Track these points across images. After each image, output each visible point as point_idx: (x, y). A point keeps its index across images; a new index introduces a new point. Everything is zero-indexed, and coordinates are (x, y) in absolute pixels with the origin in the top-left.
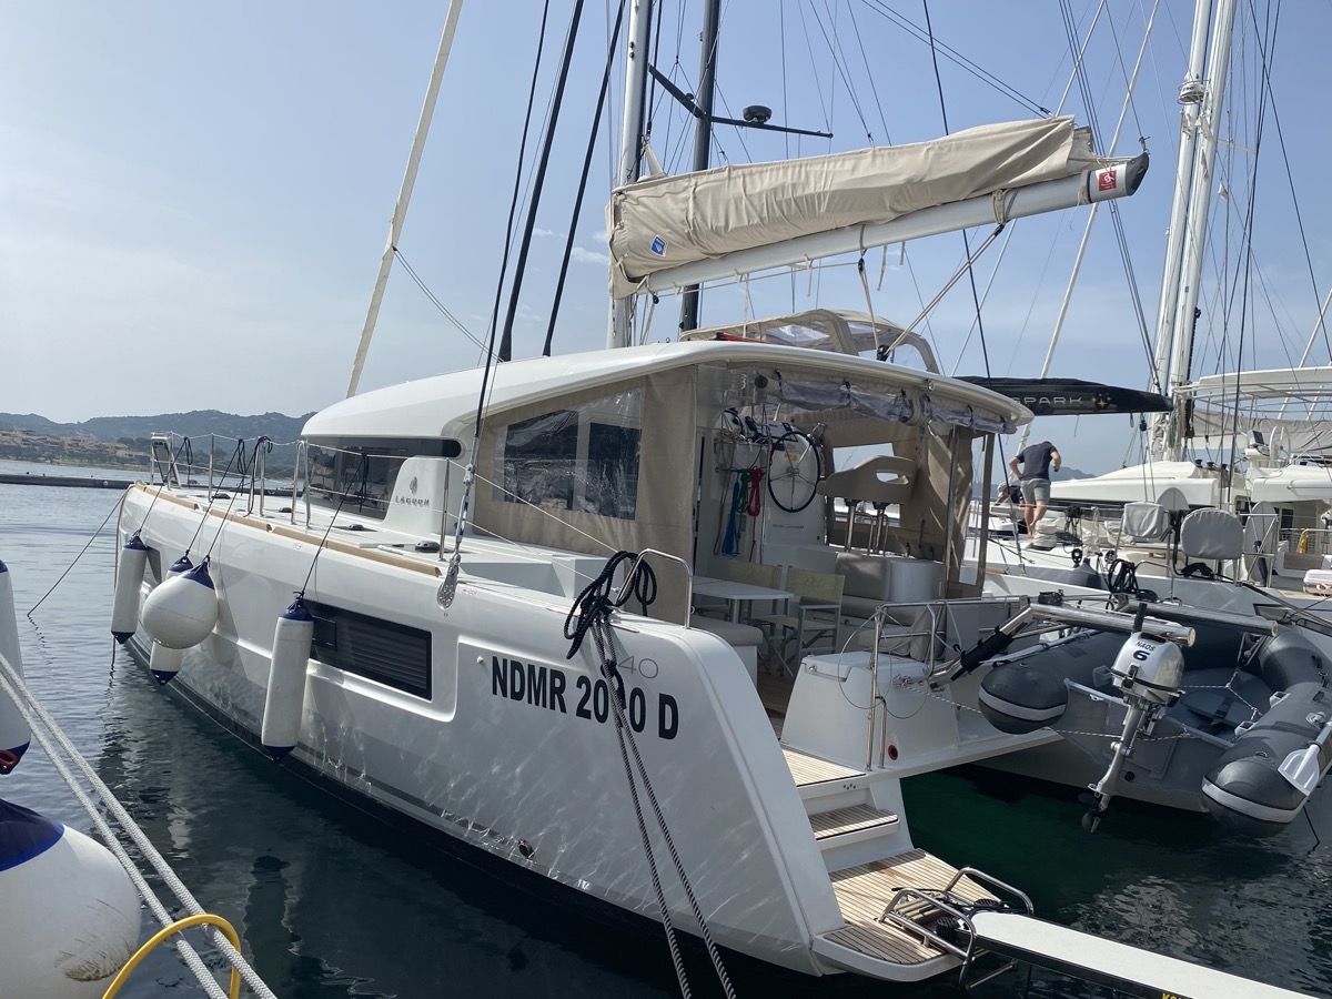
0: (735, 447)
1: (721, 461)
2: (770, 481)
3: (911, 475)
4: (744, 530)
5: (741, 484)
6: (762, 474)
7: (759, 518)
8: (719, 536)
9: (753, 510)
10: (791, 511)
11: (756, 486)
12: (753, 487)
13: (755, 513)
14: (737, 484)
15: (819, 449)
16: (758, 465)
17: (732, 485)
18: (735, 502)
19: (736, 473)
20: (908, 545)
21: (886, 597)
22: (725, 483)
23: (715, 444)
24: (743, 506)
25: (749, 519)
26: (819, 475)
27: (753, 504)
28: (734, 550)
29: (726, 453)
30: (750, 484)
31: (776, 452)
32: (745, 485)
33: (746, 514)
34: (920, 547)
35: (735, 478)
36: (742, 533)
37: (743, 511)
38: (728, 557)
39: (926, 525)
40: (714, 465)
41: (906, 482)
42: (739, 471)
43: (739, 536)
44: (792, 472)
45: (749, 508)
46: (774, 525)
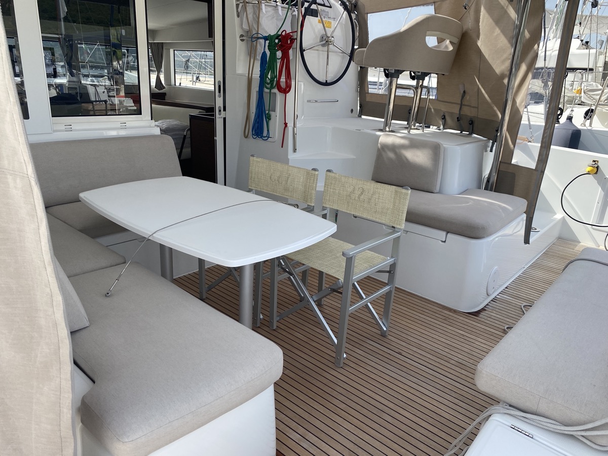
0: (260, 9)
1: (245, 27)
2: (302, 51)
3: (456, 41)
4: (274, 111)
5: (268, 53)
6: (293, 40)
7: (290, 95)
8: (248, 118)
9: (283, 85)
10: (326, 84)
11: (286, 56)
12: (282, 59)
13: (285, 90)
14: (264, 54)
15: (353, 16)
16: (288, 28)
17: (259, 57)
18: (263, 76)
19: (262, 41)
20: (444, 118)
21: (438, 189)
22: (251, 53)
23: (237, 5)
24: (272, 80)
25: (279, 96)
26: (353, 45)
27: (283, 79)
28: (265, 134)
29: (250, 16)
30: (279, 54)
31: (309, 19)
32: (273, 55)
33: (275, 91)
34: (458, 119)
35: (262, 47)
36: (272, 113)
37: (272, 88)
38: (259, 142)
39: (467, 97)
40: (238, 32)
41: (451, 48)
42: (266, 38)
43: (269, 118)
44: (326, 41)
45: (278, 82)
46: (309, 101)
